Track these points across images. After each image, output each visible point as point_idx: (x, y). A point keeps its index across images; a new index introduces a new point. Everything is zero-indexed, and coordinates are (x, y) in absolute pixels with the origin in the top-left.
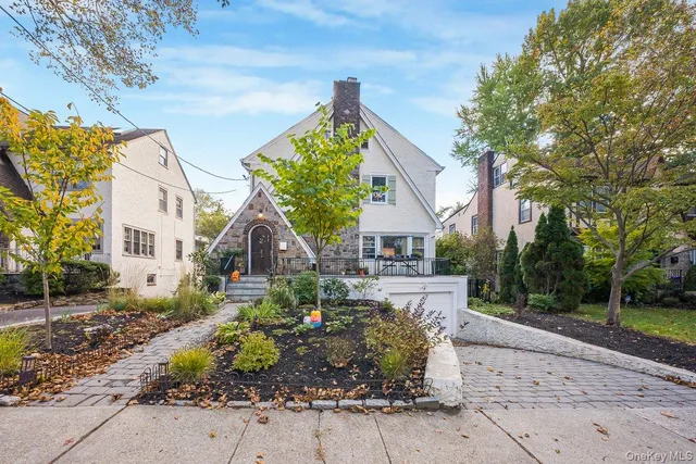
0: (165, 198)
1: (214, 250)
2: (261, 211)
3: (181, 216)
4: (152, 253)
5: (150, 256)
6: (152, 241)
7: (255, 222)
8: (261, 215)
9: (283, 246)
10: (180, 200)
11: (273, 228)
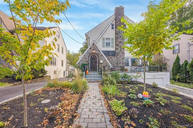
0: (59, 47)
1: (79, 63)
2: (94, 50)
3: (63, 53)
4: (55, 64)
5: (55, 65)
6: (56, 61)
7: (91, 54)
8: (94, 51)
9: (101, 61)
10: (63, 48)
11: (98, 55)
